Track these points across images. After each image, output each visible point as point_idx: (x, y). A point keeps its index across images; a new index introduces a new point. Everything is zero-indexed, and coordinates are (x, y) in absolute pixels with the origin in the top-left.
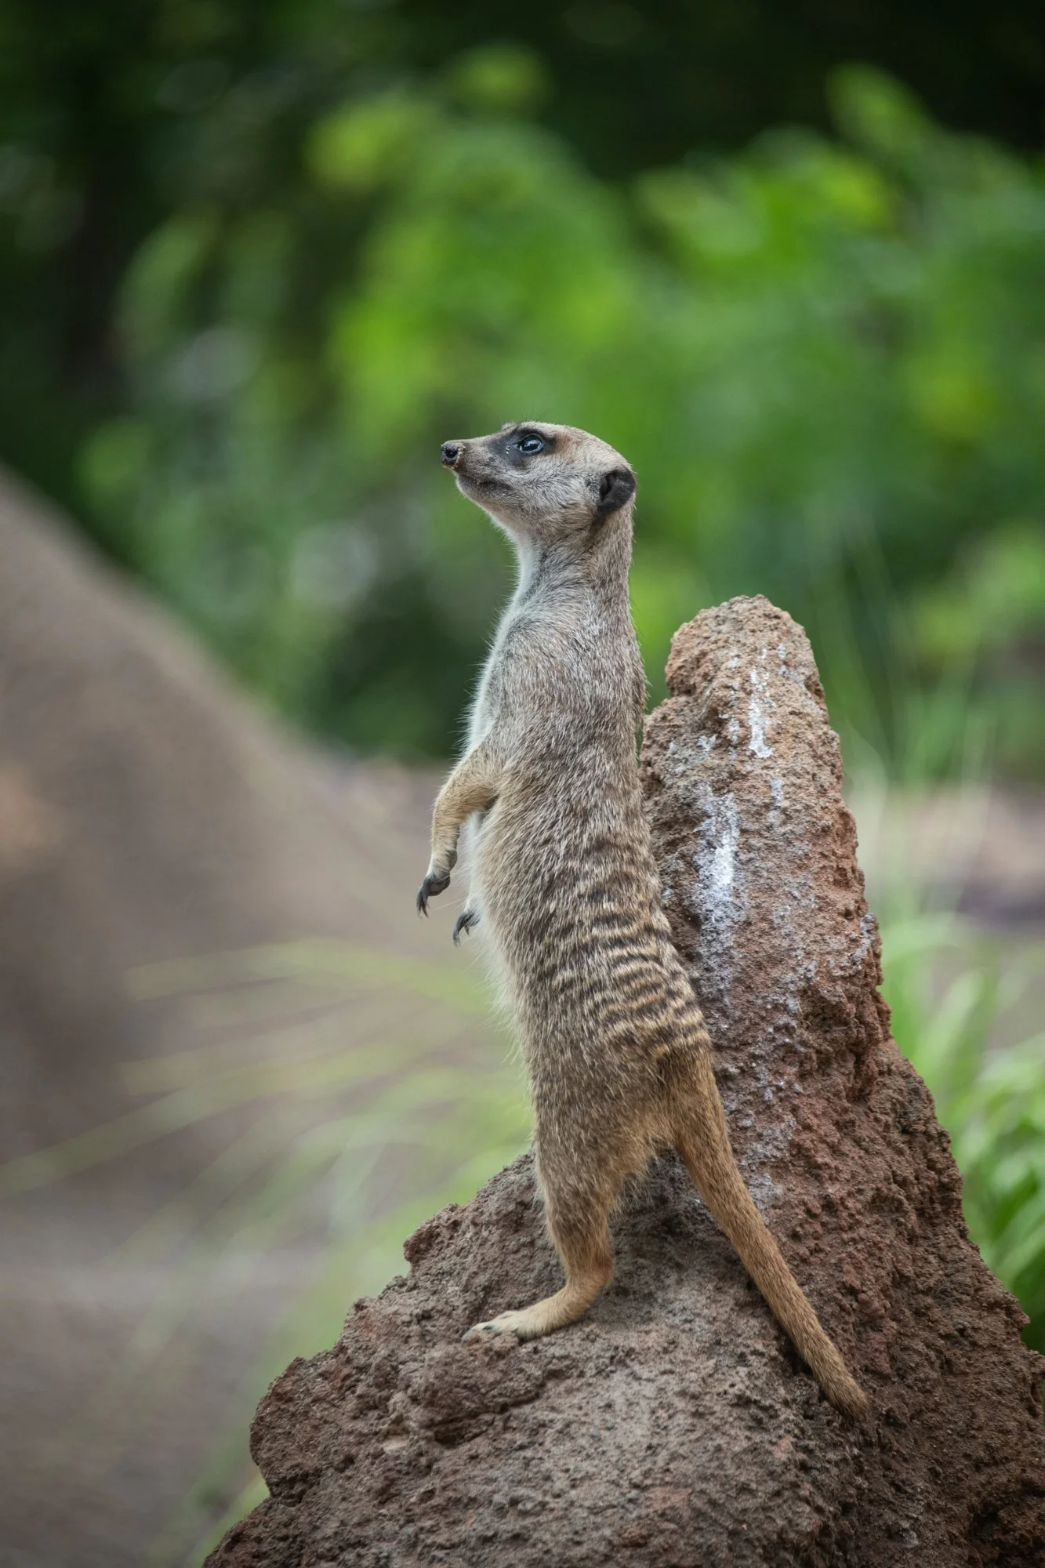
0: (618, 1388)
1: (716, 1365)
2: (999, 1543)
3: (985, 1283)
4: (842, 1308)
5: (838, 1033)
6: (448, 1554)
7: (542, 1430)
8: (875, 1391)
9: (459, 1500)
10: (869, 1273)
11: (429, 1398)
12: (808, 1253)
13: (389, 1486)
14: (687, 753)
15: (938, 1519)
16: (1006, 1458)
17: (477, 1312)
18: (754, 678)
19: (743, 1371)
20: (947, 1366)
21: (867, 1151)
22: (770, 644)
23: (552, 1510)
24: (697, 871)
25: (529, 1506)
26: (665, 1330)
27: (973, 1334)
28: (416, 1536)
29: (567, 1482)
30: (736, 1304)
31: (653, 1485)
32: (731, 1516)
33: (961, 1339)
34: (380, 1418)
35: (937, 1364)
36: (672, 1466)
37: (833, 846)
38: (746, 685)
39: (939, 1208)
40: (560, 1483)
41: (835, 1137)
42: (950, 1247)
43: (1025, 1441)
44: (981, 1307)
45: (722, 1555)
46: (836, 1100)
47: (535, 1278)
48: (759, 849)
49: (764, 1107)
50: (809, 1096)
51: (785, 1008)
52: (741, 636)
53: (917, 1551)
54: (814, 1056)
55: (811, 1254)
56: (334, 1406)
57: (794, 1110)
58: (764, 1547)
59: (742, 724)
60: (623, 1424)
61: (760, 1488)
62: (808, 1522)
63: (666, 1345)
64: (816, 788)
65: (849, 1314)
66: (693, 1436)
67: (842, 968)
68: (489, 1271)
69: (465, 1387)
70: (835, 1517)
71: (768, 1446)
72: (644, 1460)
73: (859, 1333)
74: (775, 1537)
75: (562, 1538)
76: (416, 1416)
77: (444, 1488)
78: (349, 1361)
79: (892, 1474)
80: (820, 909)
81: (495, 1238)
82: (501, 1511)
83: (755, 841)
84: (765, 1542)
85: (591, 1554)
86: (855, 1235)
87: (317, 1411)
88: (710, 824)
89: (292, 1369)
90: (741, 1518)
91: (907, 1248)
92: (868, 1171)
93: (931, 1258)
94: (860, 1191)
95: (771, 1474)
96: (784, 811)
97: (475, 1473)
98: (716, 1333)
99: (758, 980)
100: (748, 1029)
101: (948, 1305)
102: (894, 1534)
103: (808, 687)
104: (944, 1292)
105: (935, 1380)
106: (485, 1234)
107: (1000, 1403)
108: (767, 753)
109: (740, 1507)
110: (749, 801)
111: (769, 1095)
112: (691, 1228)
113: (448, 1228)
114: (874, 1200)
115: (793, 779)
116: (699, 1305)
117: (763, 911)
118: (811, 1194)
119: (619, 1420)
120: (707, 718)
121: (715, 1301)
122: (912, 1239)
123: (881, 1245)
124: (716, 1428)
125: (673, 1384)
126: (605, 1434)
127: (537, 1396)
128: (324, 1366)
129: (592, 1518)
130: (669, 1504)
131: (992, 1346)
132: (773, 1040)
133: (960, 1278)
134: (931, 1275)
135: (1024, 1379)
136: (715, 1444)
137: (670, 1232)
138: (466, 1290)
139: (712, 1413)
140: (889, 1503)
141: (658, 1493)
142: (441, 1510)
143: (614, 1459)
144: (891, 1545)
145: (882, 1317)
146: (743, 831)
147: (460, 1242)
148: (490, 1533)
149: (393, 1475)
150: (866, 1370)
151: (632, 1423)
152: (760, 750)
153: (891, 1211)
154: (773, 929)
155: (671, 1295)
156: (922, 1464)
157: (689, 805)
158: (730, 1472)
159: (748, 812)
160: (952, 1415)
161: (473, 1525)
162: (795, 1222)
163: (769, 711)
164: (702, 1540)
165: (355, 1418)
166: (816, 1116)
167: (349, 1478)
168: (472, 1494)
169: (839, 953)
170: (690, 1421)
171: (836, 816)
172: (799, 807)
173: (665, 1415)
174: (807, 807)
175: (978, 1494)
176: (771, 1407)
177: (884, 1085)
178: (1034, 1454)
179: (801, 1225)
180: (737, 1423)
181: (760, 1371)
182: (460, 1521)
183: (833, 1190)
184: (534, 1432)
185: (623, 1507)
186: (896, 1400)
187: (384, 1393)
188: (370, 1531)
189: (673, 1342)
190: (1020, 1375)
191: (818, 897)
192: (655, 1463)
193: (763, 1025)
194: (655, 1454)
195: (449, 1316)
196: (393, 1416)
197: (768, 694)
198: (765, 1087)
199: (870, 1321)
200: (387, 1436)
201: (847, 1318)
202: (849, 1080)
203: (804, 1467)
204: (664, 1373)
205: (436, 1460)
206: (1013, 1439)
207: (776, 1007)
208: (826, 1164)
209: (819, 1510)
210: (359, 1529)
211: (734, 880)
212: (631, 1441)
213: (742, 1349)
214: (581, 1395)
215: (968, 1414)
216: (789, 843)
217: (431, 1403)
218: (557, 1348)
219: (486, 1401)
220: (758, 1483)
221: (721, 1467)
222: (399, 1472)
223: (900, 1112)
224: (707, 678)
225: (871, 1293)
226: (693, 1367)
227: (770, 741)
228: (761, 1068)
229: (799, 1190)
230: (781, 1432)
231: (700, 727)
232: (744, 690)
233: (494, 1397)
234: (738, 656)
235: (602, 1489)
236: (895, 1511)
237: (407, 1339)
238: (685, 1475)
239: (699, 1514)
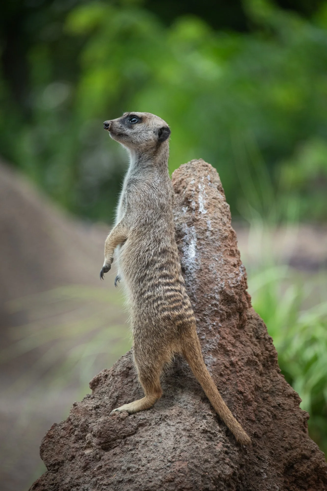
0: (162, 429)
1: (195, 419)
2: (294, 476)
3: (287, 388)
4: (238, 399)
5: (233, 306)
6: (107, 487)
7: (137, 444)
8: (250, 426)
9: (110, 469)
10: (246, 386)
11: (99, 435)
12: (226, 380)
13: (87, 465)
14: (178, 213)
15: (273, 468)
16: (296, 447)
17: (115, 405)
18: (200, 187)
19: (205, 421)
20: (275, 417)
21: (244, 345)
22: (205, 175)
23: (142, 471)
24: (183, 253)
25: (134, 470)
26: (178, 408)
27: (283, 405)
28: (96, 482)
29: (146, 461)
30: (202, 399)
31: (175, 461)
32: (202, 470)
33: (279, 407)
34: (83, 442)
35: (271, 416)
36: (181, 454)
37: (229, 243)
38: (197, 190)
39: (270, 363)
40: (144, 462)
41: (233, 341)
42: (274, 376)
43: (302, 441)
44: (285, 396)
45: (200, 484)
46: (233, 328)
47: (134, 393)
48: (204, 245)
49: (209, 332)
50: (224, 327)
51: (215, 298)
52: (195, 173)
53: (266, 480)
54: (225, 314)
55: (227, 381)
56: (68, 439)
57: (219, 332)
58: (214, 480)
59: (196, 203)
60: (165, 441)
61: (212, 460)
62: (228, 471)
63: (178, 413)
64: (222, 223)
65: (240, 400)
66: (188, 444)
67: (233, 284)
68: (118, 391)
69: (111, 430)
70: (238, 469)
71: (214, 446)
72: (172, 452)
73: (244, 407)
74: (217, 477)
75: (145, 480)
76: (95, 441)
77: (105, 465)
78: (72, 423)
79: (257, 454)
80: (225, 264)
81: (120, 380)
82: (124, 472)
83: (202, 242)
84: (214, 479)
85: (155, 485)
86: (241, 374)
87: (62, 441)
88: (187, 237)
89: (53, 427)
90: (205, 471)
91: (259, 377)
92: (245, 352)
93: (268, 380)
94: (243, 359)
95: (215, 455)
96: (212, 231)
97: (116, 459)
98: (195, 409)
99: (205, 289)
100: (202, 306)
101: (274, 396)
102: (258, 474)
103: (218, 189)
104: (273, 392)
105: (270, 422)
106: (116, 379)
107: (293, 428)
108: (205, 212)
109: (205, 467)
110: (200, 228)
111: (210, 328)
112: (186, 374)
113: (104, 377)
114: (247, 362)
115: (214, 220)
116: (189, 400)
117: (206, 266)
118: (225, 360)
119: (163, 439)
120: (184, 201)
121: (194, 398)
122: (261, 374)
123: (250, 377)
124: (196, 441)
125: (181, 427)
126: (158, 444)
127: (136, 433)
128: (64, 425)
129: (155, 473)
130: (181, 467)
131: (290, 409)
132: (211, 309)
133: (278, 387)
134: (268, 386)
135: (301, 420)
136: (196, 446)
137: (178, 375)
138: (110, 398)
139: (195, 436)
140: (256, 464)
141: (177, 463)
142: (104, 472)
143: (162, 453)
144: (257, 478)
145: (252, 401)
146: (198, 239)
147: (108, 382)
148: (121, 480)
149: (88, 461)
150: (247, 419)
151: (168, 440)
152: (203, 211)
153: (253, 365)
154: (209, 271)
155: (180, 397)
156: (267, 450)
157: (180, 231)
158: (201, 455)
159: (199, 232)
160: (277, 433)
161: (115, 477)
162: (221, 370)
163: (205, 198)
164: (193, 479)
165: (75, 443)
166: (227, 334)
167: (73, 463)
168: (115, 467)
169: (232, 279)
170: (187, 439)
171: (229, 232)
172: (217, 230)
173: (179, 437)
174: (220, 230)
175: (287, 459)
176: (215, 433)
177: (250, 323)
178: (305, 445)
179: (223, 371)
180: (203, 439)
181: (211, 421)
182: (111, 476)
183: (233, 359)
184: (135, 445)
185: (165, 469)
186: (258, 429)
187: (84, 434)
188: (81, 480)
189: (181, 413)
190: (299, 419)
191: (224, 260)
192: (176, 453)
193: (208, 304)
194: (176, 450)
195: (105, 407)
196: (87, 442)
197: (205, 192)
198: (209, 325)
199: (248, 403)
200: (86, 448)
201: (240, 402)
202: (237, 322)
203: (226, 453)
204: (178, 423)
205: (102, 456)
206: (298, 440)
207: (212, 298)
208: (231, 350)
209: (232, 467)
210: (77, 480)
211: (196, 255)
212: (168, 446)
213: (205, 414)
214: (150, 432)
215: (282, 433)
216: (214, 242)
217: (100, 437)
218: (141, 416)
219: (118, 435)
220: (211, 459)
221: (198, 454)
222: (90, 460)
223: (256, 331)
224: (184, 187)
225: (247, 393)
226: (188, 421)
227: (206, 208)
228: (208, 319)
229: (222, 359)
230: (218, 441)
231: (182, 204)
232: (197, 191)
233: (121, 433)
234: (194, 180)
235: (158, 463)
236: (258, 466)
237: (91, 415)
238: (186, 457)
239: (191, 470)
